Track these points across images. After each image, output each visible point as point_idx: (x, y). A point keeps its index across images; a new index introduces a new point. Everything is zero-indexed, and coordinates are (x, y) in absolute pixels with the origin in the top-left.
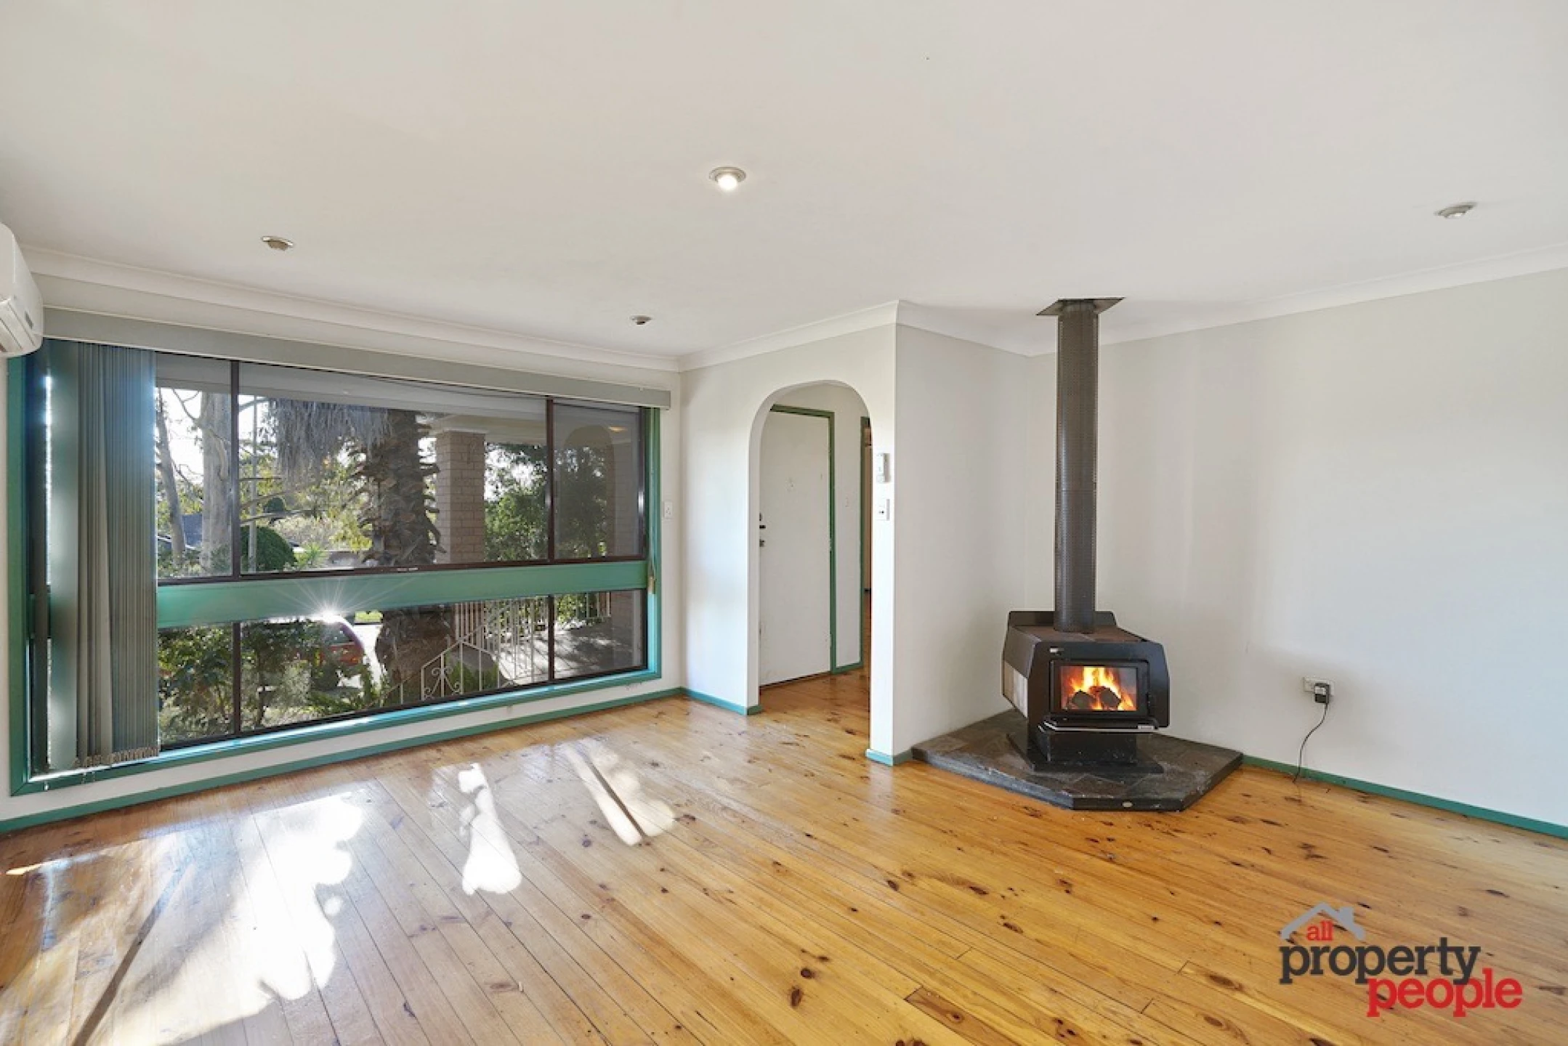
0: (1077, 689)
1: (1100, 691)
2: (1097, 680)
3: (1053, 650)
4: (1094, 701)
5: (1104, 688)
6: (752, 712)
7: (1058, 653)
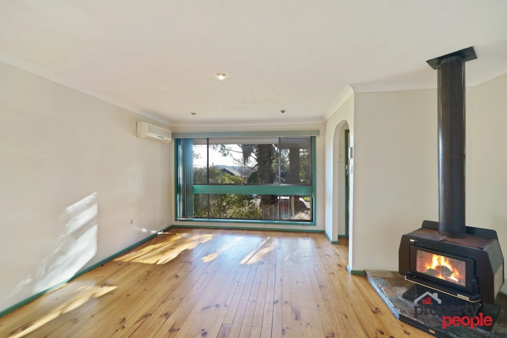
0: (428, 268)
1: (440, 268)
2: (439, 262)
3: (411, 240)
4: (438, 273)
5: (443, 267)
6: (333, 243)
7: (414, 242)
